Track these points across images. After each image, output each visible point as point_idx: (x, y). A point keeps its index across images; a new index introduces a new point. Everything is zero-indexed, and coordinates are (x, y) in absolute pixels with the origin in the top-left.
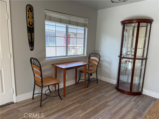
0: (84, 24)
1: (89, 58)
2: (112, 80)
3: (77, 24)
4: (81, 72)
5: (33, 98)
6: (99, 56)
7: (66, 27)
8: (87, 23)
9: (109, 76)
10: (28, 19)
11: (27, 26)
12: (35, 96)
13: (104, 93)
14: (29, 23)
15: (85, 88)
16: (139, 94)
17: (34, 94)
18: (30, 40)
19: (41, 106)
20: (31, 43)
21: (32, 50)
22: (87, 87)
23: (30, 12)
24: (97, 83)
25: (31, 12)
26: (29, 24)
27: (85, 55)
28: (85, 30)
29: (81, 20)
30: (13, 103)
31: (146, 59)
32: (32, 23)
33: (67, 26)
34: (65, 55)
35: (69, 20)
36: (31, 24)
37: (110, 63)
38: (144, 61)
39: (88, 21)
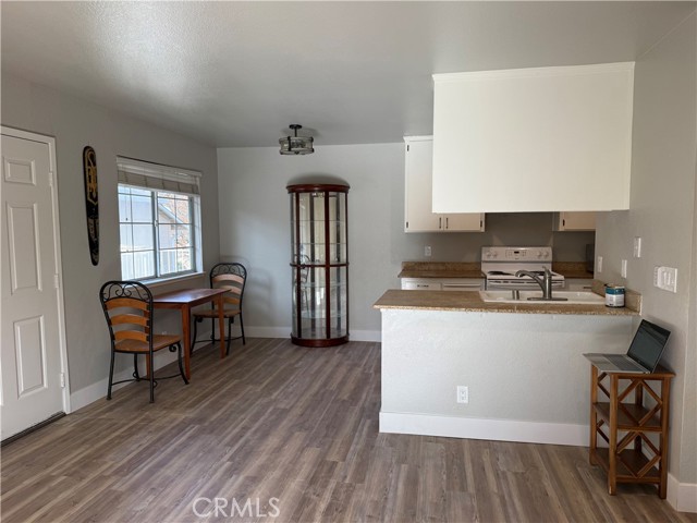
0: (192, 186)
1: (211, 278)
2: (278, 329)
3: (178, 188)
4: (199, 318)
5: (109, 397)
6: (242, 270)
7: (153, 197)
8: (198, 183)
9: (270, 321)
10: (88, 184)
11: (87, 202)
12: (114, 388)
13: (273, 356)
14: (91, 194)
15: (223, 357)
16: (343, 341)
17: (111, 384)
19: (153, 400)
20: (94, 247)
21: (95, 263)
22: (227, 354)
23: (93, 167)
24: (244, 343)
25: (94, 164)
26: (91, 197)
27: (200, 270)
28: (191, 201)
29: (184, 177)
30: (63, 415)
31: (347, 265)
33: (153, 193)
34: (153, 274)
35: (160, 177)
36: (94, 195)
37: (269, 286)
38: (343, 269)
39: (201, 178)
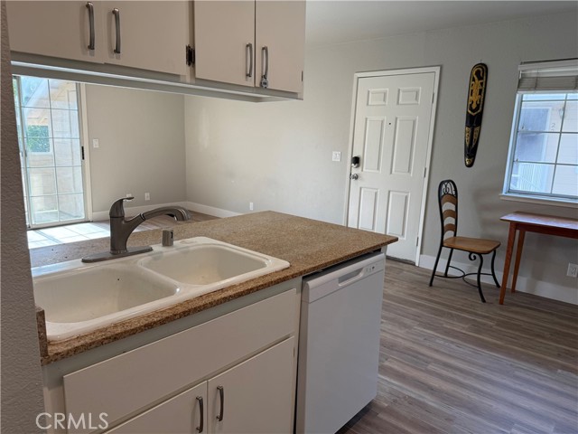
10: (471, 98)
11: (467, 113)
14: (471, 106)
17: (448, 266)
18: (467, 143)
21: (469, 166)
23: (477, 81)
25: (480, 78)
30: (413, 264)
32: (478, 106)
36: (474, 106)
